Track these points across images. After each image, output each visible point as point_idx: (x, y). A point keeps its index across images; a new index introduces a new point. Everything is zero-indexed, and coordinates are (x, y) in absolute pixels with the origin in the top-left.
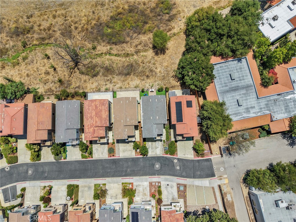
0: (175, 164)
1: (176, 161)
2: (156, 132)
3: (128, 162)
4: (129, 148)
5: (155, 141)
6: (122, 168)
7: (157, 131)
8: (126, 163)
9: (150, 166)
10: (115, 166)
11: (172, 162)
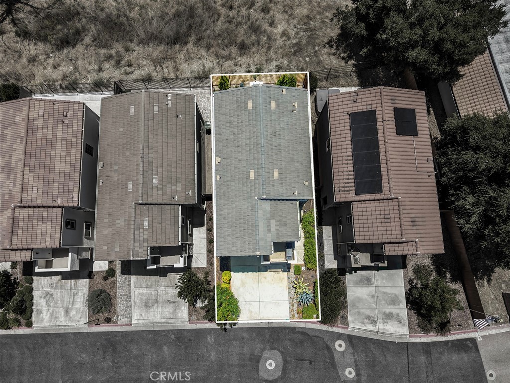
0: (336, 356)
1: (340, 345)
2: (269, 231)
3: (161, 348)
4: (167, 293)
5: (266, 268)
6: (139, 368)
7: (273, 229)
8: (153, 350)
9: (243, 366)
10: (113, 362)
11: (326, 352)
